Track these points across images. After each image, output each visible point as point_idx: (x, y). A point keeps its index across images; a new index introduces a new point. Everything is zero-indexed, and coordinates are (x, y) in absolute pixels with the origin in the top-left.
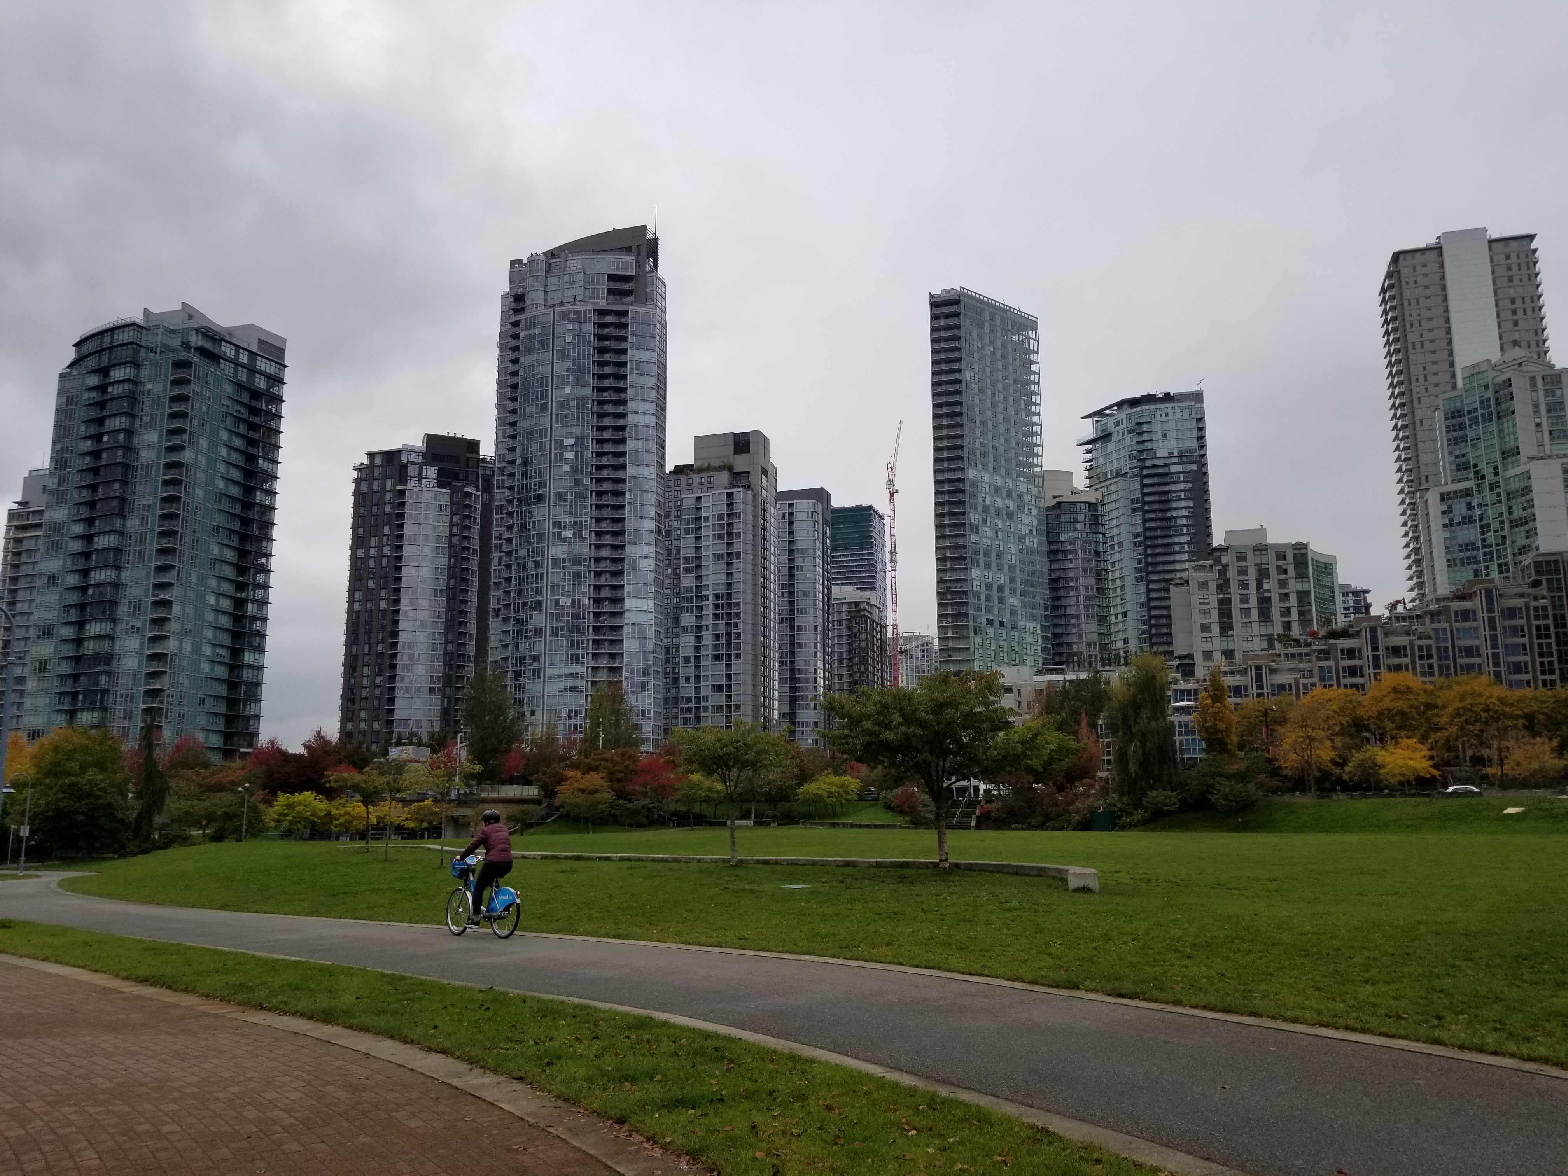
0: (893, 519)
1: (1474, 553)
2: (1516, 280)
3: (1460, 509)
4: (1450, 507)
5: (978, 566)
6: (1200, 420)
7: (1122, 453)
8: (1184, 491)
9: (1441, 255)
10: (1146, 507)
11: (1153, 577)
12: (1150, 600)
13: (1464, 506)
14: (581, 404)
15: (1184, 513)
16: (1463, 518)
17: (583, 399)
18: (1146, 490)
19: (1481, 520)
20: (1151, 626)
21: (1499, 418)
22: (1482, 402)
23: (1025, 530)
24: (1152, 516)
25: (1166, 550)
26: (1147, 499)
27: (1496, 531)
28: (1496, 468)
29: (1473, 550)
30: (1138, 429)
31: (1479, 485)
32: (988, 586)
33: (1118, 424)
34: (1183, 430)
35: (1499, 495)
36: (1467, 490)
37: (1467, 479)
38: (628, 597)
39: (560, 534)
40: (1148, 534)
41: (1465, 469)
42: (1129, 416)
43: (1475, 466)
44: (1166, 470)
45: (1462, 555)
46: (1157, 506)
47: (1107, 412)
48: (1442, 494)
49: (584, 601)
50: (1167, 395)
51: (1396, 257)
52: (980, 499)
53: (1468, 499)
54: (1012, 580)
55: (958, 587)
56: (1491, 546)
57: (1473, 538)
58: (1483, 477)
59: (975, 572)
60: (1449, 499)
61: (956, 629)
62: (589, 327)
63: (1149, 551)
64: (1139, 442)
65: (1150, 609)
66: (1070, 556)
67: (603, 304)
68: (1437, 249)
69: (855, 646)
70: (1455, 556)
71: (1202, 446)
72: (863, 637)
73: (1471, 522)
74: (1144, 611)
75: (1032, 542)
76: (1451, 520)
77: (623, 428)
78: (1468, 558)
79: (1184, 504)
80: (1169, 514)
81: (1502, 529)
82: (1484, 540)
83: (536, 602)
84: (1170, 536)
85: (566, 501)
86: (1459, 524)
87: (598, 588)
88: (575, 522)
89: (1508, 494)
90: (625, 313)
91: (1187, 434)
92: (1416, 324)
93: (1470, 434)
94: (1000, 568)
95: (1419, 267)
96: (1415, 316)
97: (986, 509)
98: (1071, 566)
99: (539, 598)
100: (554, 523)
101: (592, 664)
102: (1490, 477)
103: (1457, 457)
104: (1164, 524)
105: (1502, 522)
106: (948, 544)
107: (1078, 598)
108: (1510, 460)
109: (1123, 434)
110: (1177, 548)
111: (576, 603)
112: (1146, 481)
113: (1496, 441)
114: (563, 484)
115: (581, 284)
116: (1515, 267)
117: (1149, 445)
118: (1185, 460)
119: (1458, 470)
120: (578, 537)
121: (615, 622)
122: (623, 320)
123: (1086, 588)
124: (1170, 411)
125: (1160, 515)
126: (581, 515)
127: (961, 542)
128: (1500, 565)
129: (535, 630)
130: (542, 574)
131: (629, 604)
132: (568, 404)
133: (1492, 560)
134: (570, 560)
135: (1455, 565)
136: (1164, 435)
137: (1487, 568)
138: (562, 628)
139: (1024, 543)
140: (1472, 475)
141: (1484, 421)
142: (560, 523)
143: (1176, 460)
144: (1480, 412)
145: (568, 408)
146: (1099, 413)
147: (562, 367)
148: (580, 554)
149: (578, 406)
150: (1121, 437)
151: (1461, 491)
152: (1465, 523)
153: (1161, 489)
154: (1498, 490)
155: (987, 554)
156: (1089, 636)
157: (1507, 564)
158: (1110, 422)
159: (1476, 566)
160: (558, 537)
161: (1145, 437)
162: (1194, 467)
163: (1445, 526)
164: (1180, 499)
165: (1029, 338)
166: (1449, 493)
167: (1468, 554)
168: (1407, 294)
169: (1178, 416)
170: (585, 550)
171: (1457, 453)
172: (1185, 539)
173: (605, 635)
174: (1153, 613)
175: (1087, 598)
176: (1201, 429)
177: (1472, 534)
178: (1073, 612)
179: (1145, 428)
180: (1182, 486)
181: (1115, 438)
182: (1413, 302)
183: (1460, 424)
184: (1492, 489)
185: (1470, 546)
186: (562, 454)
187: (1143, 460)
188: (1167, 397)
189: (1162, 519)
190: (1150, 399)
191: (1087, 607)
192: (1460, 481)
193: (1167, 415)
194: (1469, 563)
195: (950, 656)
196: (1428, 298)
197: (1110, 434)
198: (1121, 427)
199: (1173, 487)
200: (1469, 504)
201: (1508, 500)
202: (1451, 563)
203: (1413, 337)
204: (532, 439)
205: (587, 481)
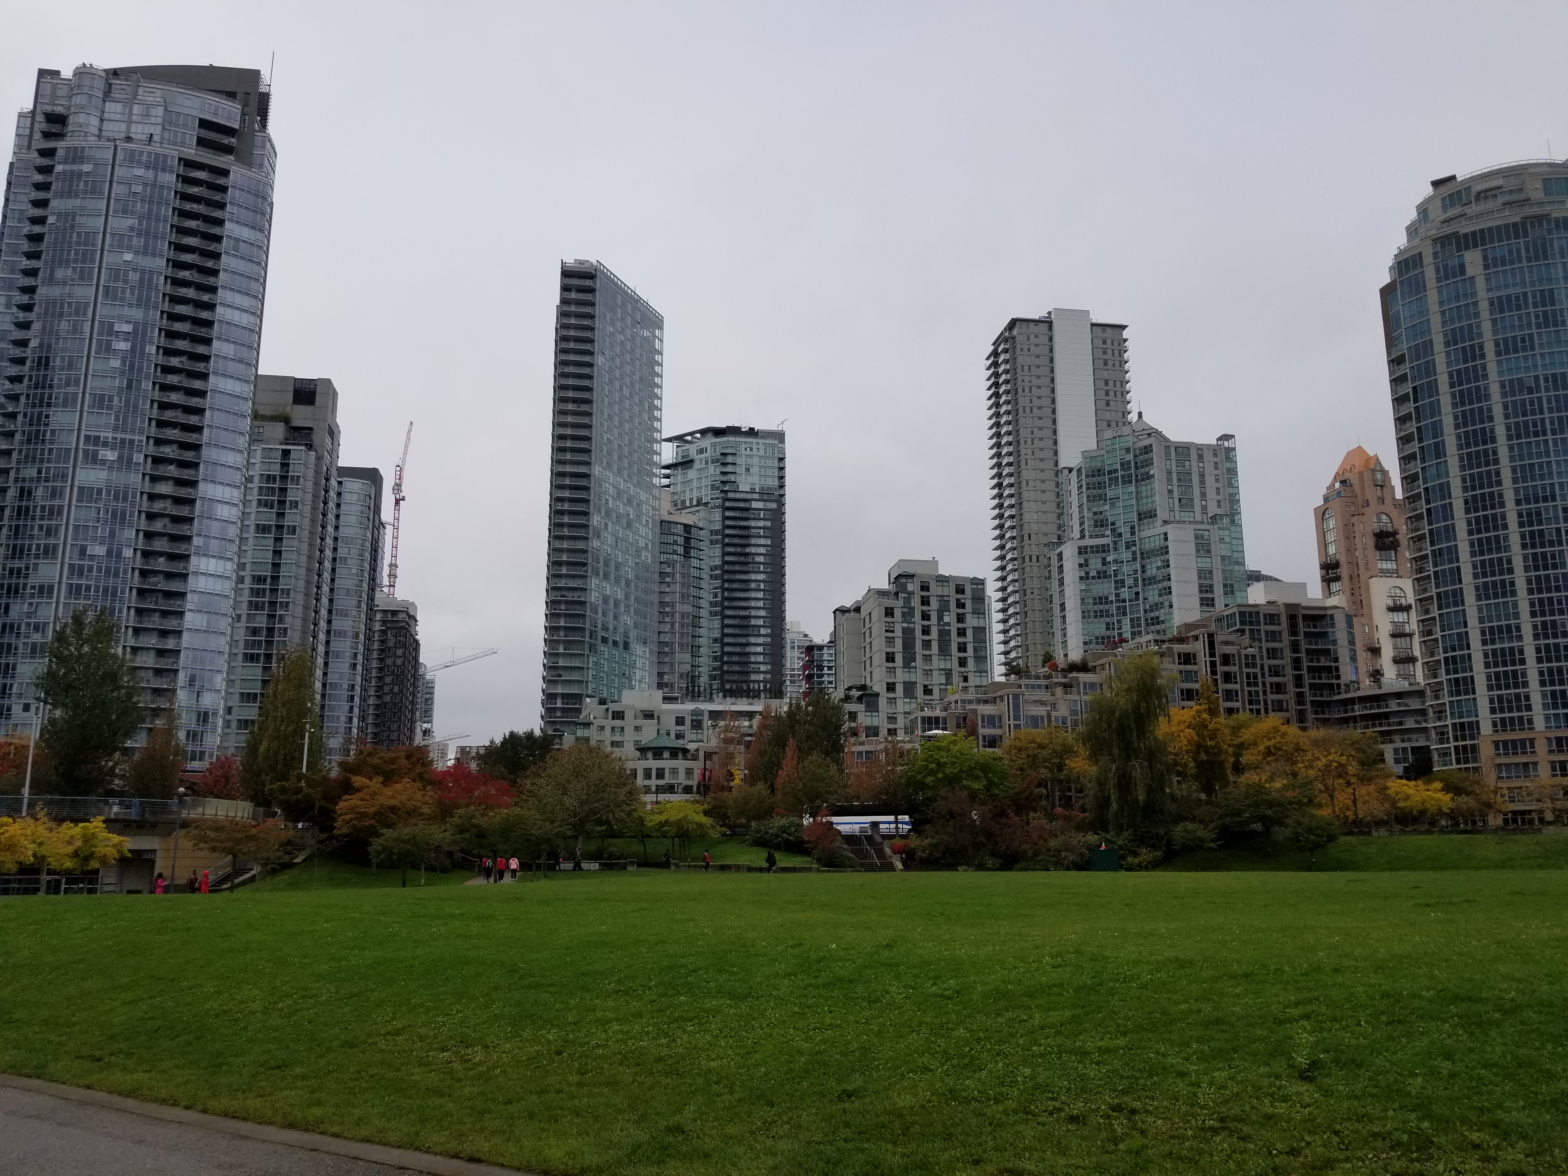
0: (396, 528)
1: (1107, 607)
2: (1110, 363)
3: (1095, 563)
4: (1086, 560)
5: (598, 575)
6: (782, 459)
7: (704, 482)
8: (764, 528)
9: (1050, 328)
10: (726, 540)
11: (728, 612)
12: (724, 635)
13: (1100, 561)
14: (146, 277)
15: (762, 550)
16: (1098, 572)
17: (151, 272)
18: (727, 523)
19: (1116, 576)
20: (723, 663)
21: (1137, 481)
22: (1122, 464)
23: (642, 543)
24: (732, 549)
25: (743, 586)
26: (727, 532)
27: (1130, 587)
28: (1133, 527)
29: (1107, 603)
30: (723, 460)
31: (1115, 543)
32: (606, 600)
33: (701, 451)
34: (765, 467)
35: (1134, 553)
36: (1103, 546)
37: (1103, 536)
38: (197, 554)
39: (95, 454)
40: (726, 568)
41: (1102, 526)
42: (714, 445)
43: (1113, 524)
44: (747, 505)
45: (1096, 607)
46: (736, 541)
47: (689, 438)
48: (1080, 548)
49: (128, 553)
50: (751, 429)
51: (1013, 323)
52: (604, 501)
53: (1104, 555)
54: (627, 596)
55: (571, 596)
56: (1124, 601)
57: (1106, 592)
58: (1120, 535)
59: (594, 582)
60: (1086, 553)
61: (569, 644)
62: (169, 179)
63: (726, 585)
64: (723, 473)
65: (724, 645)
66: (668, 580)
67: (192, 152)
68: (1047, 323)
69: (389, 661)
70: (1090, 607)
71: (782, 486)
72: (400, 652)
73: (1105, 577)
74: (717, 647)
75: (647, 557)
76: (1087, 573)
77: (209, 324)
78: (1101, 611)
79: (762, 541)
80: (748, 550)
81: (1136, 585)
82: (1117, 595)
83: (47, 547)
84: (747, 572)
85: (110, 408)
86: (1093, 578)
87: (149, 536)
88: (123, 441)
89: (1142, 554)
90: (225, 173)
91: (769, 472)
92: (1027, 389)
93: (1110, 493)
94: (617, 580)
95: (1032, 337)
96: (1026, 383)
97: (608, 513)
98: (668, 590)
99: (51, 541)
100: (88, 438)
101: (131, 642)
102: (1127, 536)
103: (1095, 513)
104: (742, 559)
105: (1136, 579)
106: (565, 546)
107: (673, 624)
108: (1146, 521)
109: (707, 463)
110: (753, 586)
111: (114, 554)
112: (728, 514)
113: (1134, 502)
114: (107, 383)
115: (160, 120)
116: (1109, 352)
117: (732, 478)
118: (766, 497)
119: (1096, 526)
120: (125, 463)
121: (175, 586)
122: (221, 181)
123: (683, 615)
124: (755, 447)
125: (739, 550)
126: (133, 432)
127: (580, 545)
128: (1132, 620)
129: (41, 588)
130: (60, 508)
131: (197, 563)
132: (126, 274)
133: (1125, 614)
134: (108, 493)
135: (1089, 617)
136: (748, 470)
137: (1119, 621)
138: (88, 588)
139: (639, 556)
140: (1108, 532)
141: (1124, 483)
142: (97, 438)
143: (756, 496)
144: (1120, 473)
145: (125, 282)
146: (680, 438)
147: (121, 224)
148: (126, 487)
149: (141, 281)
150: (703, 466)
151: (1097, 546)
152: (1099, 578)
153: (742, 523)
154: (1134, 548)
155: (607, 564)
156: (681, 666)
157: (1139, 619)
158: (692, 450)
159: (1108, 620)
160: (93, 459)
161: (729, 469)
162: (774, 506)
163: (1081, 578)
164: (759, 536)
165: (655, 336)
166: (1086, 547)
167: (1101, 607)
168: (1020, 360)
169: (762, 452)
170: (135, 480)
171: (1095, 509)
172: (761, 577)
173: (156, 603)
174: (726, 649)
175: (682, 626)
176: (782, 469)
177: (1106, 588)
178: (667, 640)
179: (730, 459)
180: (761, 524)
181: (697, 465)
182: (1026, 368)
183: (1099, 483)
184: (1128, 547)
185: (1102, 600)
186: (109, 343)
187: (726, 492)
188: (752, 432)
189: (740, 554)
190: (734, 431)
191: (682, 635)
192: (1097, 536)
193: (751, 450)
194: (1101, 616)
195: (560, 676)
196: (1038, 367)
197: (692, 461)
198: (704, 455)
199: (753, 523)
200: (1104, 559)
201: (1142, 558)
202: (1085, 615)
203: (1023, 401)
204: (61, 315)
205: (146, 385)
